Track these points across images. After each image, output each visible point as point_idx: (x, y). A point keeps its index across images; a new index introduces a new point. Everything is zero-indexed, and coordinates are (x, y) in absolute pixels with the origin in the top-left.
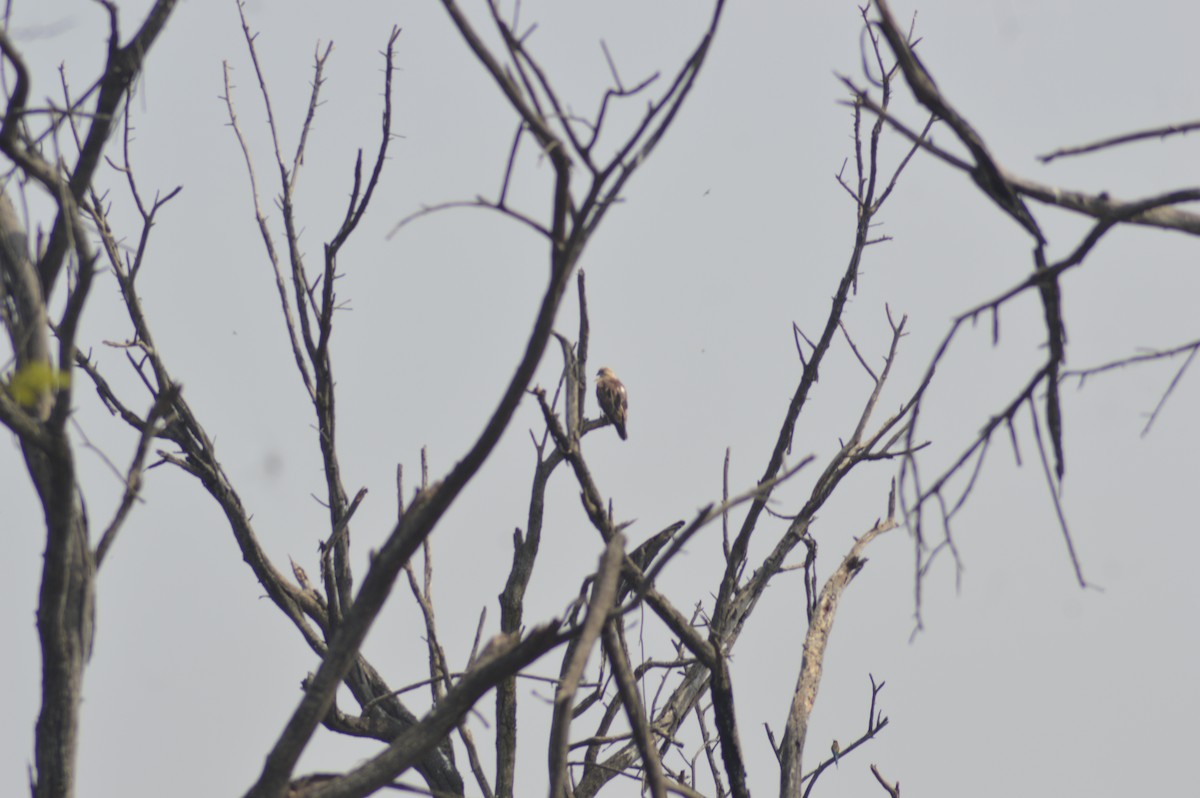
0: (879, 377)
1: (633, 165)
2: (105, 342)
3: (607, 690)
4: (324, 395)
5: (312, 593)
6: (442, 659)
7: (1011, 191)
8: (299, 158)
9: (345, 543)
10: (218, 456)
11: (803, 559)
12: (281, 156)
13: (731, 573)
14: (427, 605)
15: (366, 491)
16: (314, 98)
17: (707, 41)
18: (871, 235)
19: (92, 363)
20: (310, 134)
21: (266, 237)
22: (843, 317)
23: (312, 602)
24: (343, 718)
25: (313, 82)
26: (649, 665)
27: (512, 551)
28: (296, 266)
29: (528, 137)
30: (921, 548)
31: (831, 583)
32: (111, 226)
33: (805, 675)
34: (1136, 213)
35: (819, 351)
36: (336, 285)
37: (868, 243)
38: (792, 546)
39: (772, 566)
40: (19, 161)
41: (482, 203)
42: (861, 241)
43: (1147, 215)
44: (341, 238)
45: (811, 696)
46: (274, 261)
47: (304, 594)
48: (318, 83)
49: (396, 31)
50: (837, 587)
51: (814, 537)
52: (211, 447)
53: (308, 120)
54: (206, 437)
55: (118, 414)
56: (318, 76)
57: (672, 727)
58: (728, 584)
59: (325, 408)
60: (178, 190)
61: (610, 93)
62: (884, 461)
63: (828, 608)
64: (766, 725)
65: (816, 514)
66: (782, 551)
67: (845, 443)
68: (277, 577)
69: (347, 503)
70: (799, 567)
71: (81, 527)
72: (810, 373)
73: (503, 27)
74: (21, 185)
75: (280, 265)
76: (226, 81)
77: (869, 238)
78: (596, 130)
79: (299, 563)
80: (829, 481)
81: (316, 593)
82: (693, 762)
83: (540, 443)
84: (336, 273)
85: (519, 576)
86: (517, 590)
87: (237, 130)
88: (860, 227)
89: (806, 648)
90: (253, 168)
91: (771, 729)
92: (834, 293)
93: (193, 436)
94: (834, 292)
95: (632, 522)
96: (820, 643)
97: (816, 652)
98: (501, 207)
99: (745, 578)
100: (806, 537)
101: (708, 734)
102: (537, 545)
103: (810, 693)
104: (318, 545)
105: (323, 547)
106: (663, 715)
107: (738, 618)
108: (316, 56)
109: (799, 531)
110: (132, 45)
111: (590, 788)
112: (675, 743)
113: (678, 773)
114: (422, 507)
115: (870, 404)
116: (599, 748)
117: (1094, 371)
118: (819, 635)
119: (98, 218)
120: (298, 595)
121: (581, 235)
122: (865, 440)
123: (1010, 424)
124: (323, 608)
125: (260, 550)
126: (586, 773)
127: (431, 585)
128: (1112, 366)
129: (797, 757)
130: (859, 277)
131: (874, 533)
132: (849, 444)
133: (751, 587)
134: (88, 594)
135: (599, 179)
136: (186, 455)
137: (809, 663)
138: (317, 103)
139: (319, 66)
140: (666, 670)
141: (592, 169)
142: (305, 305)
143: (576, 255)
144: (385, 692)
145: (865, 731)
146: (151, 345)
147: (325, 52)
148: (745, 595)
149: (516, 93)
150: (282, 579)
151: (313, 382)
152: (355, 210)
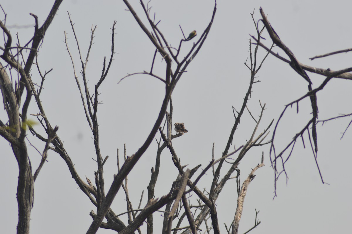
0: (258, 122)
1: (189, 61)
2: (31, 114)
3: (179, 214)
4: (95, 129)
5: (93, 187)
6: (131, 206)
7: (301, 68)
8: (87, 60)
9: (102, 172)
10: (65, 147)
11: (236, 175)
12: (82, 59)
13: (215, 180)
14: (126, 190)
15: (108, 157)
16: (91, 42)
17: (210, 24)
18: (255, 80)
20: (90, 52)
21: (78, 83)
22: (247, 104)
23: (93, 189)
24: (102, 223)
26: (192, 207)
27: (151, 174)
28: (87, 91)
29: (158, 54)
30: (276, 172)
31: (245, 182)
32: (32, 80)
33: (238, 209)
34: (338, 75)
35: (240, 114)
36: (98, 97)
37: (254, 83)
38: (233, 171)
39: (227, 177)
40: (9, 63)
41: (145, 73)
42: (252, 82)
43: (341, 75)
44: (100, 83)
45: (240, 216)
46: (80, 90)
47: (90, 187)
48: (92, 37)
49: (115, 22)
50: (247, 183)
51: (239, 169)
52: (63, 145)
53: (90, 48)
54: (61, 141)
55: (35, 135)
56: (92, 35)
57: (198, 225)
58: (214, 183)
59: (95, 133)
60: (52, 69)
61: (182, 40)
62: (259, 146)
63: (244, 190)
64: (225, 224)
65: (240, 162)
66: (230, 173)
67: (248, 141)
68: (82, 182)
69: (102, 160)
70: (235, 178)
71: (29, 169)
72: (238, 121)
73: (150, 21)
74: (10, 69)
75: (82, 91)
76: (65, 37)
77: (254, 81)
78: (178, 51)
79: (88, 178)
80: (243, 152)
83: (159, 142)
84: (98, 93)
85: (153, 182)
86: (153, 185)
87: (68, 51)
88: (251, 78)
89: (238, 201)
90: (73, 63)
91: (226, 225)
93: (57, 142)
94: (244, 97)
95: (187, 165)
96: (242, 200)
97: (241, 202)
98: (151, 74)
99: (219, 181)
100: (237, 169)
101: (208, 227)
102: (158, 172)
104: (94, 173)
105: (96, 173)
107: (217, 193)
108: (92, 30)
109: (235, 167)
112: (199, 229)
114: (129, 162)
115: (255, 130)
116: (177, 231)
117: (327, 120)
118: (242, 198)
120: (88, 187)
121: (174, 82)
122: (254, 140)
123: (302, 136)
124: (96, 191)
125: (77, 174)
127: (127, 184)
128: (332, 119)
129: (236, 233)
130: (251, 93)
131: (258, 167)
132: (249, 142)
133: (221, 184)
134: (32, 188)
135: (179, 65)
136: (55, 147)
137: (239, 206)
138: (92, 43)
139: (92, 33)
140: (196, 208)
141: (177, 62)
142: (89, 103)
143: (173, 88)
144: (114, 216)
145: (254, 225)
146: (45, 115)
147: (94, 28)
148: (219, 186)
149: (155, 41)
150: (84, 183)
151: (92, 125)
152: (104, 75)
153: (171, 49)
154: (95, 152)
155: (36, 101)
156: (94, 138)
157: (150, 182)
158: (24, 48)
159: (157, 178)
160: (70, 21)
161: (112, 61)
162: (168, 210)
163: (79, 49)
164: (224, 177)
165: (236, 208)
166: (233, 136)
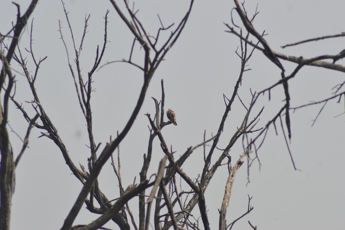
0: (248, 109)
1: (168, 49)
2: (26, 101)
4: (89, 116)
6: (123, 192)
7: (274, 56)
8: (81, 48)
9: (95, 158)
10: (59, 134)
11: (228, 162)
12: (76, 48)
13: (206, 166)
14: (119, 176)
15: (101, 143)
16: (85, 30)
17: (188, 14)
19: (22, 107)
20: (84, 41)
21: (72, 70)
22: (238, 92)
23: (86, 175)
24: (95, 209)
25: (85, 26)
26: (183, 193)
27: (143, 160)
28: (80, 79)
29: (137, 42)
30: (249, 159)
31: (233, 169)
32: (27, 68)
33: (226, 195)
34: (310, 62)
35: (231, 102)
36: (92, 84)
37: (245, 71)
38: (224, 158)
39: (218, 164)
41: (124, 61)
42: (242, 70)
43: (313, 62)
44: (93, 71)
45: (228, 201)
46: (74, 77)
47: (84, 173)
48: (86, 26)
49: (108, 11)
50: (235, 170)
51: (230, 155)
52: (57, 131)
53: (83, 37)
54: (55, 128)
56: (86, 24)
57: (190, 211)
58: (205, 169)
59: (89, 120)
60: (46, 57)
61: (160, 29)
62: (250, 133)
63: (232, 176)
65: (230, 149)
66: (221, 159)
69: (95, 147)
70: (226, 164)
71: (11, 155)
72: (228, 108)
73: (129, 11)
75: (75, 79)
76: (60, 26)
78: (157, 40)
79: (82, 164)
80: (234, 139)
81: (87, 173)
82: (198, 220)
83: (151, 129)
84: (92, 81)
85: (145, 168)
86: (145, 172)
87: (63, 40)
88: (242, 66)
89: (226, 187)
90: (68, 51)
92: (235, 85)
93: (51, 128)
95: (175, 152)
96: (230, 186)
97: (229, 188)
98: (130, 62)
99: (210, 167)
100: (228, 155)
102: (150, 159)
103: (227, 200)
104: (87, 159)
105: (89, 160)
106: (187, 207)
107: (208, 179)
108: (85, 18)
109: (226, 154)
110: (24, 16)
111: (166, 228)
112: (190, 215)
113: (193, 224)
114: (108, 148)
117: (298, 108)
118: (230, 184)
119: (23, 66)
120: (82, 173)
121: (153, 70)
123: (274, 123)
125: (71, 161)
126: (165, 224)
127: (120, 170)
128: (303, 106)
129: (224, 219)
130: (242, 80)
132: (240, 129)
133: (212, 170)
134: (13, 174)
135: (158, 54)
136: (49, 134)
137: (227, 192)
138: (86, 32)
139: (86, 21)
140: (188, 194)
141: (156, 51)
142: (83, 90)
143: (152, 76)
144: (107, 201)
145: (247, 211)
146: (39, 102)
147: (88, 17)
148: (210, 172)
149: (134, 29)
150: (77, 169)
151: (86, 112)
152: (97, 63)
153: (150, 38)
154: (89, 138)
155: (31, 88)
156: (87, 125)
157: (142, 168)
158: (6, 36)
159: (149, 164)
160: (65, 10)
161: (105, 49)
162: (160, 196)
163: (73, 37)
164: (215, 164)
165: (224, 194)
166: (224, 123)
